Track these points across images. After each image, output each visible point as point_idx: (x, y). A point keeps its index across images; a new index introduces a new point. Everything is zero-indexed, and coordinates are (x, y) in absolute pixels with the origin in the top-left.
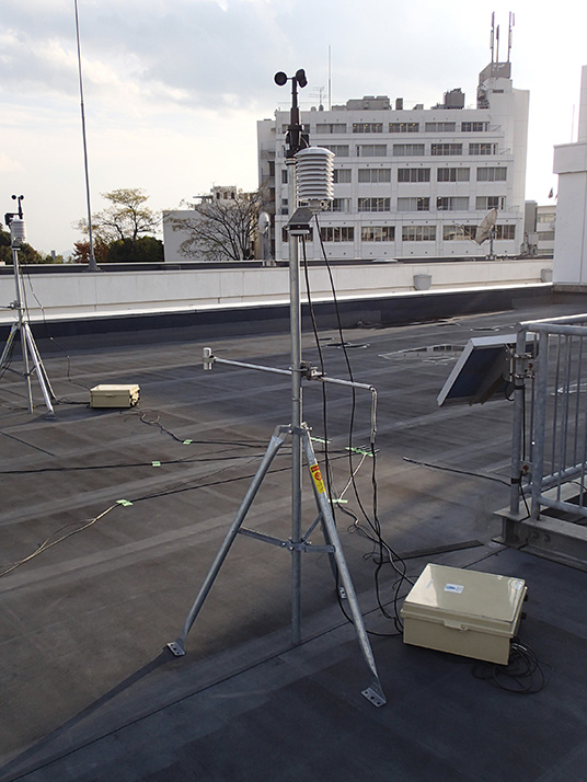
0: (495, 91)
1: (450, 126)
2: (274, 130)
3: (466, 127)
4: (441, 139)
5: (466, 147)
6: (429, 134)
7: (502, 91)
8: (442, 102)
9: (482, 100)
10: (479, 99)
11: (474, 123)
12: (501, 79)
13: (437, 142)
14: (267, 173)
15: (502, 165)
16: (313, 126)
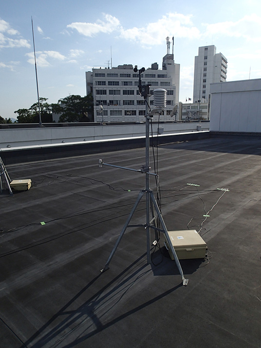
0: (168, 64)
1: (153, 76)
2: (92, 75)
3: (159, 76)
4: (151, 80)
5: (159, 83)
6: (147, 78)
7: (171, 64)
8: (151, 67)
9: (164, 67)
10: (163, 66)
11: (162, 75)
12: (170, 60)
13: (149, 81)
14: (90, 91)
15: (172, 90)
16: (106, 74)
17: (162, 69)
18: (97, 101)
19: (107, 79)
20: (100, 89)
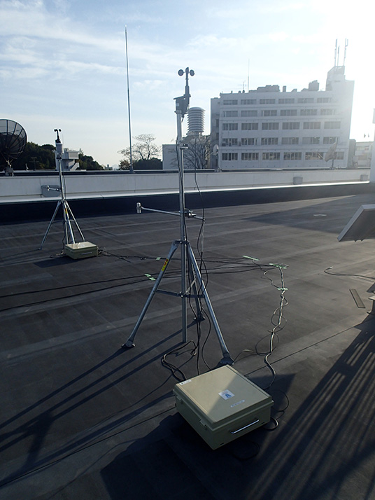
0: (336, 81)
1: (311, 100)
2: (219, 103)
3: (320, 100)
5: (319, 111)
6: (299, 105)
7: (339, 81)
8: (307, 87)
9: (329, 86)
11: (324, 99)
12: (339, 75)
13: (304, 108)
14: (215, 125)
15: (338, 120)
16: (239, 101)
17: (324, 90)
18: (224, 140)
19: (240, 108)
20: (229, 122)
